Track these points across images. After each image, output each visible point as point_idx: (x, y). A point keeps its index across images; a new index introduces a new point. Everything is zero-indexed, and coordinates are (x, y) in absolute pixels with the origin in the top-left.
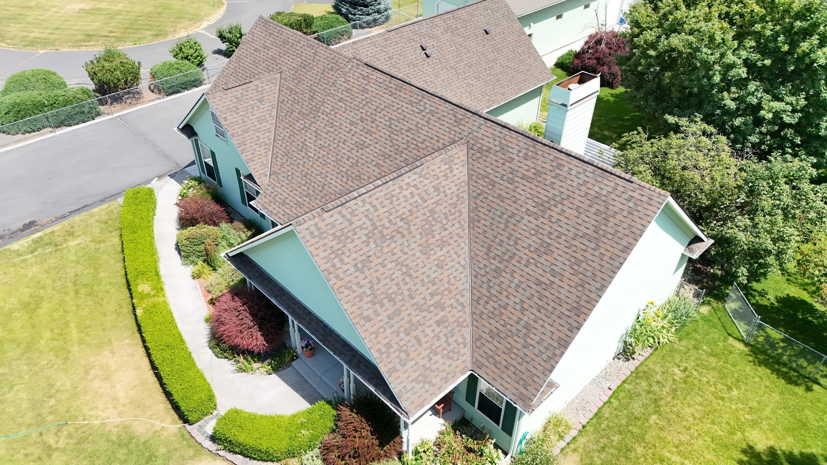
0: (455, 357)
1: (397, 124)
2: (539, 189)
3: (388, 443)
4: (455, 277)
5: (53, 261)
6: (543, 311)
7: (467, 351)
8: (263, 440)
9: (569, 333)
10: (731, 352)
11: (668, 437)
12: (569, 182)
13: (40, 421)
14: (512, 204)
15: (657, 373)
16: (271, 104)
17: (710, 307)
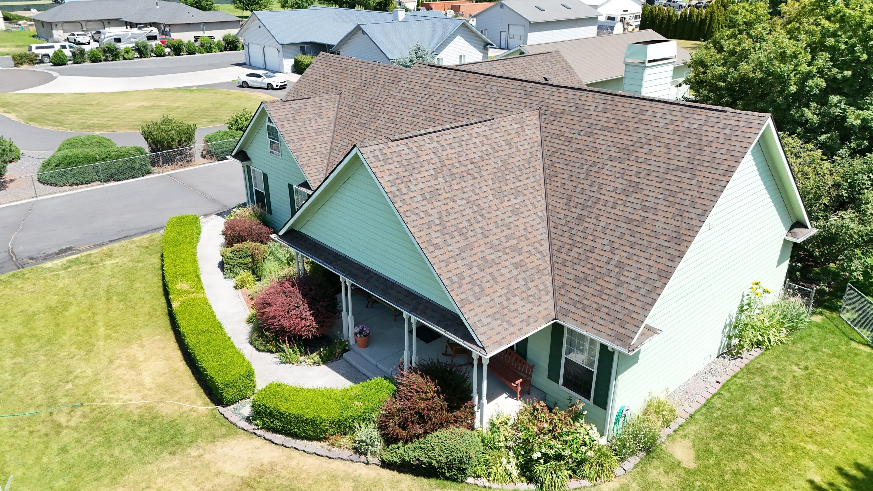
0: (537, 302)
1: (462, 108)
2: (621, 136)
3: (458, 408)
4: (532, 226)
5: (86, 275)
6: (636, 247)
7: (549, 298)
8: (309, 410)
9: (670, 263)
10: (856, 355)
11: (798, 427)
12: (654, 124)
13: (52, 402)
14: (592, 154)
15: (772, 370)
16: (329, 119)
17: (824, 317)
